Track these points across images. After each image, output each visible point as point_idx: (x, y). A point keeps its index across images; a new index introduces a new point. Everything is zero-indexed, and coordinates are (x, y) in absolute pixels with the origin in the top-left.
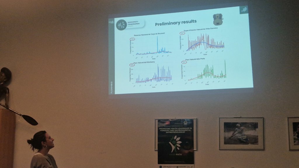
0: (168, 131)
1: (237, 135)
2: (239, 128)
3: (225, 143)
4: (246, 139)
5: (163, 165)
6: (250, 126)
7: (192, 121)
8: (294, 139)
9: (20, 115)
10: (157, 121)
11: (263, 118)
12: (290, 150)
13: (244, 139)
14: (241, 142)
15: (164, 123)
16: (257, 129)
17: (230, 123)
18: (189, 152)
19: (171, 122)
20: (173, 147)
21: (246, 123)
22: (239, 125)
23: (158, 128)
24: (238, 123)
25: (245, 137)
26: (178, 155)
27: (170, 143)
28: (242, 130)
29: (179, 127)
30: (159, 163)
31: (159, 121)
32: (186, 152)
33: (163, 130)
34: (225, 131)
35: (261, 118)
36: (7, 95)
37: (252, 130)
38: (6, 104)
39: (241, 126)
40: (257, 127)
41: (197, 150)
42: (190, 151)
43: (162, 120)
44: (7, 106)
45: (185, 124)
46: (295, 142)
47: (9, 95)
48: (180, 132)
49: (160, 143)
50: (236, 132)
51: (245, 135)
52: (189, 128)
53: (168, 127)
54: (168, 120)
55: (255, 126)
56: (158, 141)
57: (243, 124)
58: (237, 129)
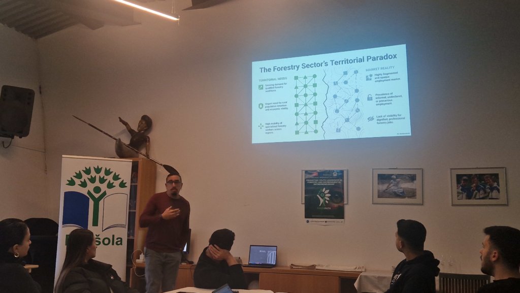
0: (316, 183)
1: (393, 188)
2: (394, 180)
3: (379, 197)
4: (403, 193)
5: (310, 220)
6: (407, 178)
7: (342, 172)
8: (458, 193)
9: (161, 165)
10: (304, 172)
11: (422, 170)
12: (453, 205)
13: (400, 193)
14: (396, 195)
15: (311, 174)
16: (415, 182)
17: (384, 175)
18: (339, 206)
19: (319, 173)
20: (322, 201)
21: (403, 175)
22: (394, 177)
23: (305, 180)
24: (393, 175)
25: (401, 190)
26: (327, 208)
27: (318, 195)
28: (398, 183)
29: (328, 179)
30: (306, 217)
31: (306, 172)
32: (336, 205)
33: (310, 182)
34: (378, 184)
35: (420, 169)
36: (148, 144)
37: (409, 182)
38: (146, 153)
39: (397, 178)
40: (415, 179)
41: (347, 204)
42: (340, 204)
43: (310, 171)
44: (147, 156)
45: (335, 175)
46: (458, 196)
47: (149, 144)
48: (329, 184)
49: (307, 195)
50: (392, 185)
51: (401, 188)
52: (338, 180)
53: (316, 179)
54: (315, 171)
55: (412, 178)
56: (305, 194)
57: (398, 176)
58: (392, 181)
